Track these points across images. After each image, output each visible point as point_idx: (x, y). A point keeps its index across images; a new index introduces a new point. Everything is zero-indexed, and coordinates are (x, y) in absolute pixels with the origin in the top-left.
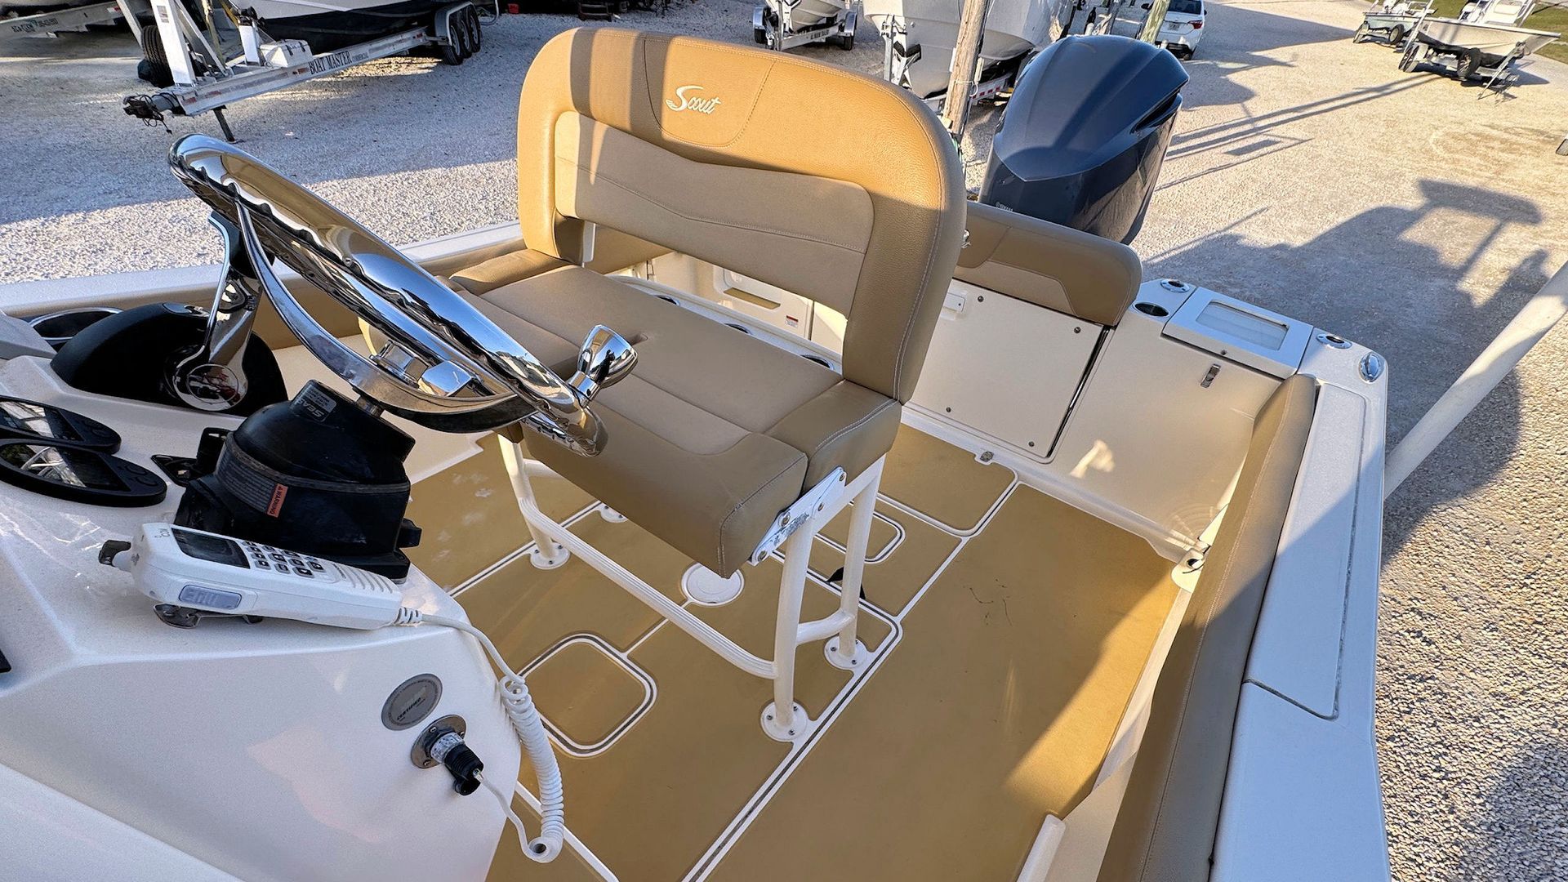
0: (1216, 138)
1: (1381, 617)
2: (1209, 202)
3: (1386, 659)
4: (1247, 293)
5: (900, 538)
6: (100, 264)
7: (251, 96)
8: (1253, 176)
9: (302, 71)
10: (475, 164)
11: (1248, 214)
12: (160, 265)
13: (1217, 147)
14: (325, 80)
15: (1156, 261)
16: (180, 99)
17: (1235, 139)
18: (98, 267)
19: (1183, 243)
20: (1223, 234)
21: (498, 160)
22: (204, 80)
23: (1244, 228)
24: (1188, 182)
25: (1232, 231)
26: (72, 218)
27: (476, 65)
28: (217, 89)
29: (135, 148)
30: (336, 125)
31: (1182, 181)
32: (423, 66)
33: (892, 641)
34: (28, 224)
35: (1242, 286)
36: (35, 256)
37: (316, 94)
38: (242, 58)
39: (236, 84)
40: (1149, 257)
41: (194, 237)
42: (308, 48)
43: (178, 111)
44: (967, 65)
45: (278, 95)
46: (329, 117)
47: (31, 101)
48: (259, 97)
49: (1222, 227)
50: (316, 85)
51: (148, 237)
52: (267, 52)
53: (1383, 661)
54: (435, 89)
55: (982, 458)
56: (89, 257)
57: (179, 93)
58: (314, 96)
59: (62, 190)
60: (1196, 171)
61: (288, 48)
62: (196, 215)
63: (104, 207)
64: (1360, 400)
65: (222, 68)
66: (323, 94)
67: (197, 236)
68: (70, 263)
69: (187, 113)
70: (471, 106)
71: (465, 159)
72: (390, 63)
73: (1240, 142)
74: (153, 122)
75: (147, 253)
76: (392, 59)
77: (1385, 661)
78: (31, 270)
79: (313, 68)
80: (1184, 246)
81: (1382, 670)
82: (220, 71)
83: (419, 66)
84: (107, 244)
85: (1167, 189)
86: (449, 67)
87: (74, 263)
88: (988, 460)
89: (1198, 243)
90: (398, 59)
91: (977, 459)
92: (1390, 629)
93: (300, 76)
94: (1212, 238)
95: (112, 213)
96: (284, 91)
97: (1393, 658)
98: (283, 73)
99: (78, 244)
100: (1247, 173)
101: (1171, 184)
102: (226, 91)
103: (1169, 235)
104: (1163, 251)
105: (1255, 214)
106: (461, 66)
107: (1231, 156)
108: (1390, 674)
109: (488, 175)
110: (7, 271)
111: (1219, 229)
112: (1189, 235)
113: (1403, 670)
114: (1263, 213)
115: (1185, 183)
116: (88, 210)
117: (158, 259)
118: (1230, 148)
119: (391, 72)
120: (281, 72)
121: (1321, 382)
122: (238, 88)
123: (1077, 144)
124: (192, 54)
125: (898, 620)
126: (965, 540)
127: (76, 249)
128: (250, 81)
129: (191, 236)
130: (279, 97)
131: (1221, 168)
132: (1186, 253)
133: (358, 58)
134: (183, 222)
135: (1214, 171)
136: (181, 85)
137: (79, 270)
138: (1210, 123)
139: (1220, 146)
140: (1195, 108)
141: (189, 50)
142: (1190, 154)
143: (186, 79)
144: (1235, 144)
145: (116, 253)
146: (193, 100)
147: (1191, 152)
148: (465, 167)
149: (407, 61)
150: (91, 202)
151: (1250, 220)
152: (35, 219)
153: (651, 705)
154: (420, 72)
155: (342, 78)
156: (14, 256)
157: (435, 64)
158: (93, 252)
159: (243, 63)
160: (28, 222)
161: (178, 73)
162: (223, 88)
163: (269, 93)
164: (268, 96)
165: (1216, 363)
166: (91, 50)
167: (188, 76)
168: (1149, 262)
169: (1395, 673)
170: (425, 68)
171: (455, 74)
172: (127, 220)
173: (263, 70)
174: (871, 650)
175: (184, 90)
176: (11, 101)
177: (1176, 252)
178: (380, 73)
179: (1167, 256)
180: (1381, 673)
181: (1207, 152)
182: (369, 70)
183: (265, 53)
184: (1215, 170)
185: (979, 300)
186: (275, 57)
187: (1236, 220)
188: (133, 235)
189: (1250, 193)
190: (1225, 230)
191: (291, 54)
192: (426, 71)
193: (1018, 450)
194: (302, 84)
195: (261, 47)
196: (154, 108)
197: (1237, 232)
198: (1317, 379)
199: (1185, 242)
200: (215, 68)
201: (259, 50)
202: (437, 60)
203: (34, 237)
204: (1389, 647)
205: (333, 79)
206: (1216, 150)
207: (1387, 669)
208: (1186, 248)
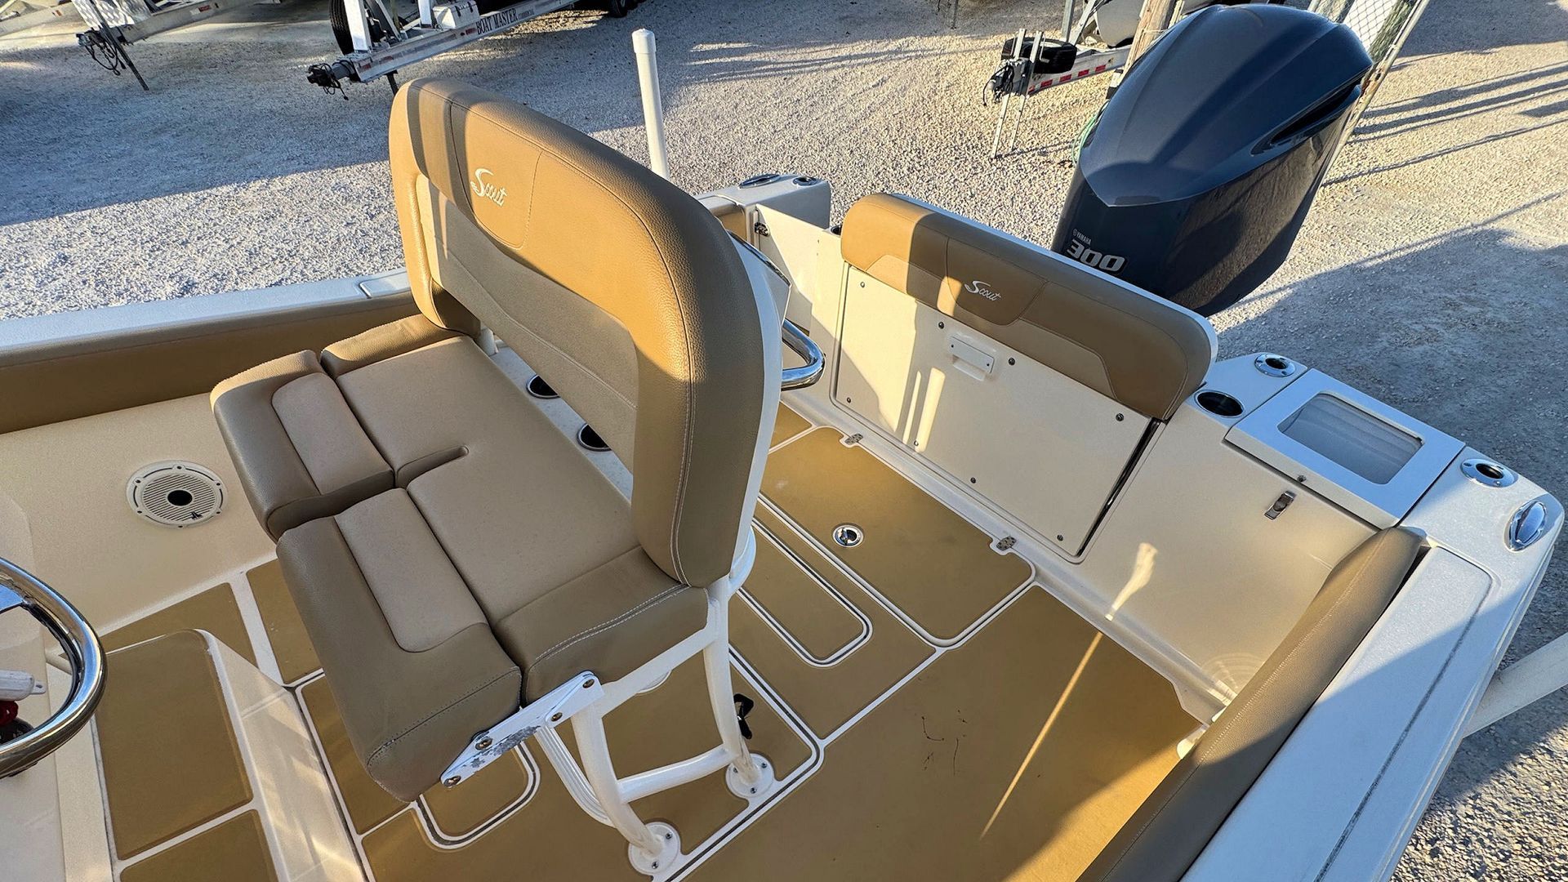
0: (1513, 91)
1: (1553, 784)
2: (1472, 183)
3: (1541, 842)
4: (1489, 315)
5: (865, 637)
6: (269, 231)
7: (428, 57)
8: (1553, 147)
9: (469, 31)
10: (611, 129)
11: (1527, 201)
12: (315, 233)
13: (1510, 104)
14: (496, 38)
15: (1369, 264)
16: (356, 66)
17: (1541, 93)
18: (267, 234)
19: (1416, 240)
20: (1480, 228)
21: (635, 125)
22: (380, 45)
23: (1514, 221)
24: (1450, 155)
25: (1495, 226)
26: (258, 184)
27: (639, 17)
28: (391, 54)
29: (322, 114)
30: (493, 87)
31: (1441, 154)
32: (590, 19)
33: (806, 771)
34: (225, 189)
35: (1485, 304)
36: (223, 221)
37: (485, 54)
38: (417, 21)
39: (407, 48)
40: (1361, 259)
41: (348, 204)
42: (475, 8)
43: (355, 78)
44: (1160, 10)
45: (452, 56)
46: (491, 78)
47: (254, 66)
48: (435, 58)
49: (1481, 220)
50: (487, 44)
51: (312, 204)
52: (438, 14)
53: (1536, 844)
54: (594, 45)
55: (1000, 546)
56: (263, 223)
57: (356, 60)
58: (482, 56)
59: (256, 156)
60: (1467, 139)
61: (458, 9)
62: (355, 183)
63: (285, 173)
64: (1485, 581)
65: (396, 33)
66: (492, 53)
67: (351, 204)
68: (247, 229)
69: (362, 80)
70: (623, 64)
71: (603, 124)
72: (559, 17)
73: (1549, 97)
74: (331, 90)
75: (308, 221)
76: (562, 14)
77: (1539, 844)
78: (218, 235)
79: (480, 28)
80: (1417, 244)
81: (1530, 857)
82: (394, 35)
83: (585, 19)
84: (279, 211)
85: (1416, 165)
86: (613, 21)
87: (250, 229)
88: (1006, 548)
89: (1438, 241)
90: (568, 13)
91: (993, 546)
92: (1561, 802)
93: (467, 37)
94: (1461, 234)
95: (289, 181)
96: (458, 51)
97: (1553, 843)
98: (452, 34)
99: (256, 211)
100: (1545, 142)
101: (1425, 158)
102: (399, 55)
103: (1400, 229)
104: (1382, 251)
105: (1539, 201)
106: (624, 18)
107: (1527, 118)
108: (1541, 864)
109: (620, 142)
110: (199, 235)
111: (1476, 223)
112: (1428, 230)
113: (1563, 862)
114: (1550, 201)
115: (1445, 156)
116: (272, 177)
117: (315, 227)
118: (1529, 106)
119: (557, 27)
120: (451, 34)
121: (1431, 542)
122: (410, 52)
123: (1182, 162)
124: (371, 20)
125: (823, 744)
126: (940, 651)
127: (254, 215)
128: (421, 44)
129: (346, 205)
130: (452, 57)
131: (1506, 135)
132: (1417, 254)
133: (525, 15)
134: (343, 190)
135: (1494, 140)
136: (360, 51)
137: (253, 236)
138: (1510, 71)
139: (1515, 103)
140: (1494, 50)
141: (367, 16)
142: (1466, 115)
143: (363, 46)
144: (1539, 101)
145: (284, 220)
146: (368, 66)
147: (1468, 112)
148: (601, 133)
149: (575, 15)
150: (276, 169)
151: (1527, 211)
152: (230, 184)
153: (528, 801)
154: (584, 26)
155: (512, 35)
156: (207, 221)
157: (601, 17)
158: (267, 219)
159: (418, 26)
160: (225, 187)
161: (357, 39)
162: (397, 52)
163: (445, 54)
164: (443, 57)
165: (1291, 490)
166: (310, 13)
167: (365, 43)
168: (1358, 266)
169: (1549, 863)
170: (590, 22)
171: (617, 28)
172: (299, 187)
173: (434, 32)
174: (779, 778)
175: (361, 56)
176: (239, 67)
177: (1402, 253)
178: (548, 29)
179: (1387, 258)
180: (1527, 860)
181: (1493, 112)
182: (538, 26)
183: (437, 15)
184: (1497, 138)
185: (1010, 363)
186: (445, 18)
187: (1506, 210)
188: (300, 202)
189: (1539, 171)
190: (1484, 224)
191: (459, 15)
192: (590, 25)
193: (1044, 541)
194: (475, 43)
195: (434, 9)
196: (333, 76)
197: (1502, 227)
198: (1427, 539)
199: (1419, 240)
200: (390, 33)
201: (432, 12)
202: (603, 13)
203: (226, 203)
204: (1551, 827)
205: (504, 37)
206: (1507, 110)
207: (1538, 857)
208: (1418, 248)
